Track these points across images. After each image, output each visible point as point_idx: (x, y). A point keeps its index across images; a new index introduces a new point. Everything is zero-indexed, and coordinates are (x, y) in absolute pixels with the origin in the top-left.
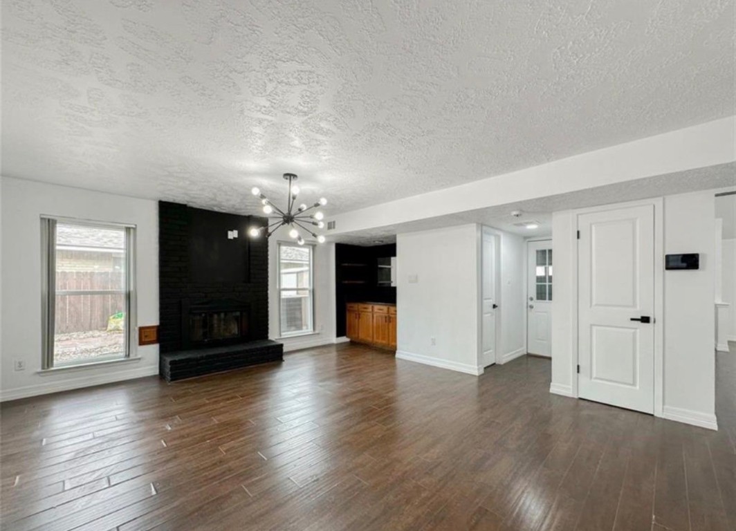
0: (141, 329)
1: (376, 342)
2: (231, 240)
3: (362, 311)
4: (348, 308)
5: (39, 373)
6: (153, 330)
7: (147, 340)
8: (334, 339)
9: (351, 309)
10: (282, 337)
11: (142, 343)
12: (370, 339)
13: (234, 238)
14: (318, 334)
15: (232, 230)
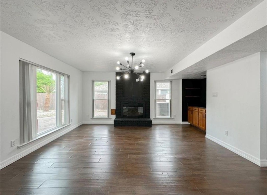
0: (112, 110)
1: (200, 127)
2: (137, 82)
3: (194, 111)
4: (188, 109)
5: (91, 118)
6: (114, 110)
7: (113, 113)
8: (181, 122)
9: (190, 109)
10: (156, 118)
11: (112, 114)
12: (197, 125)
13: (138, 81)
14: (173, 119)
15: (137, 79)
